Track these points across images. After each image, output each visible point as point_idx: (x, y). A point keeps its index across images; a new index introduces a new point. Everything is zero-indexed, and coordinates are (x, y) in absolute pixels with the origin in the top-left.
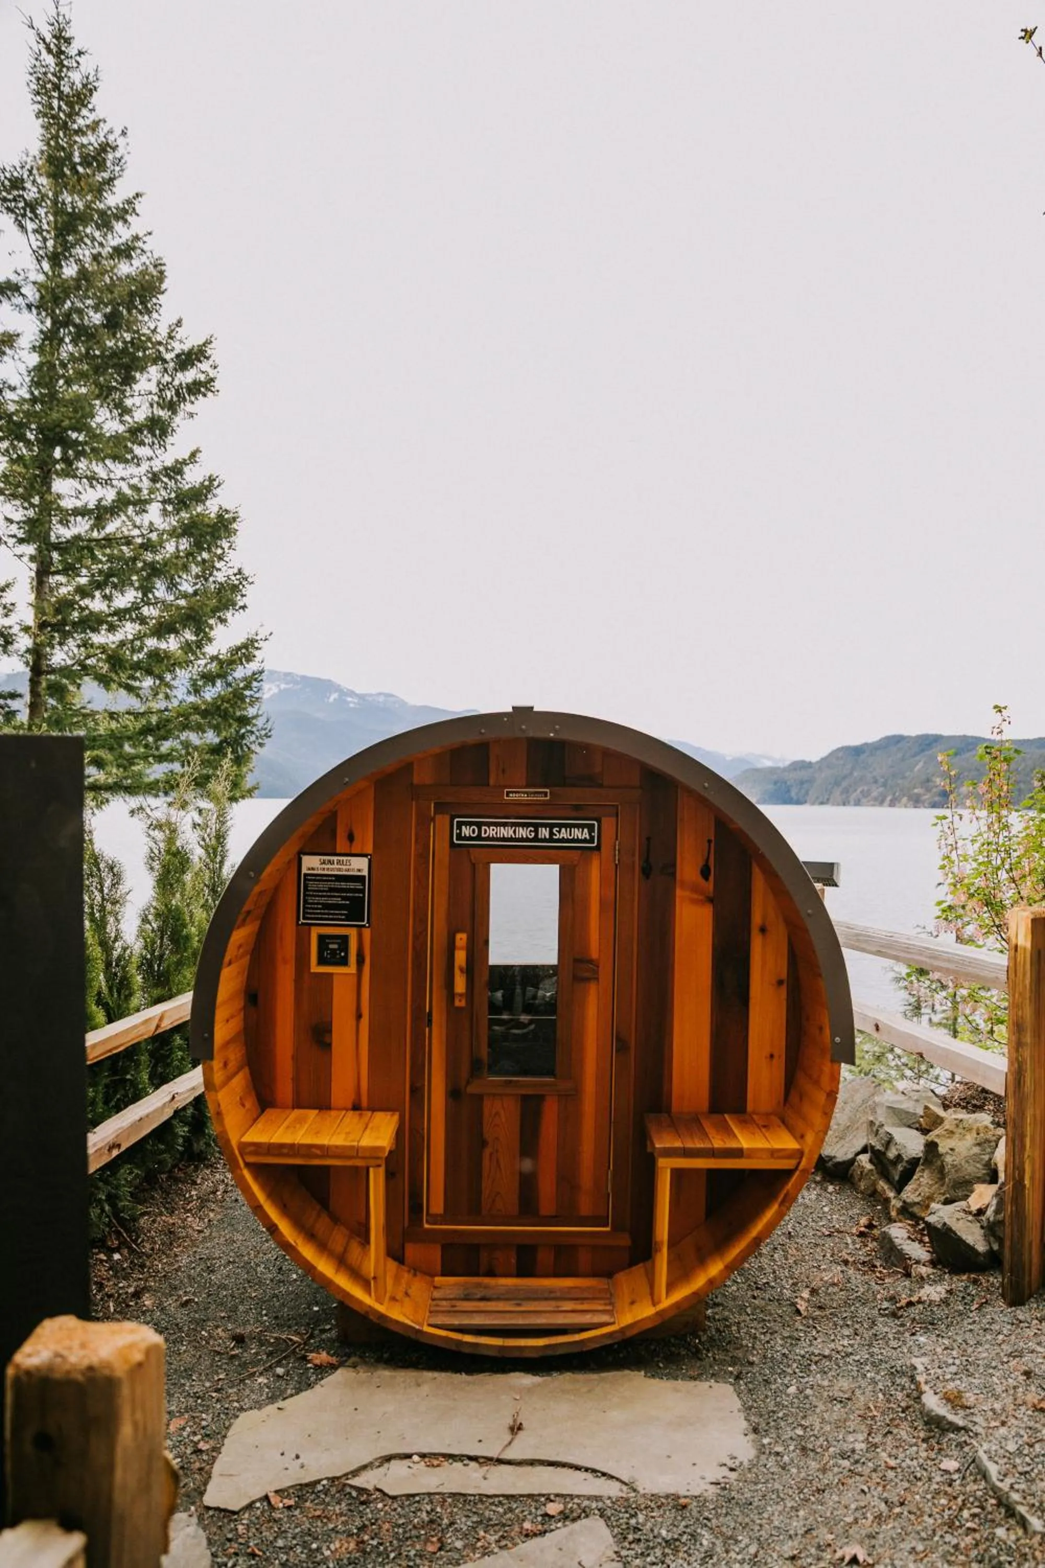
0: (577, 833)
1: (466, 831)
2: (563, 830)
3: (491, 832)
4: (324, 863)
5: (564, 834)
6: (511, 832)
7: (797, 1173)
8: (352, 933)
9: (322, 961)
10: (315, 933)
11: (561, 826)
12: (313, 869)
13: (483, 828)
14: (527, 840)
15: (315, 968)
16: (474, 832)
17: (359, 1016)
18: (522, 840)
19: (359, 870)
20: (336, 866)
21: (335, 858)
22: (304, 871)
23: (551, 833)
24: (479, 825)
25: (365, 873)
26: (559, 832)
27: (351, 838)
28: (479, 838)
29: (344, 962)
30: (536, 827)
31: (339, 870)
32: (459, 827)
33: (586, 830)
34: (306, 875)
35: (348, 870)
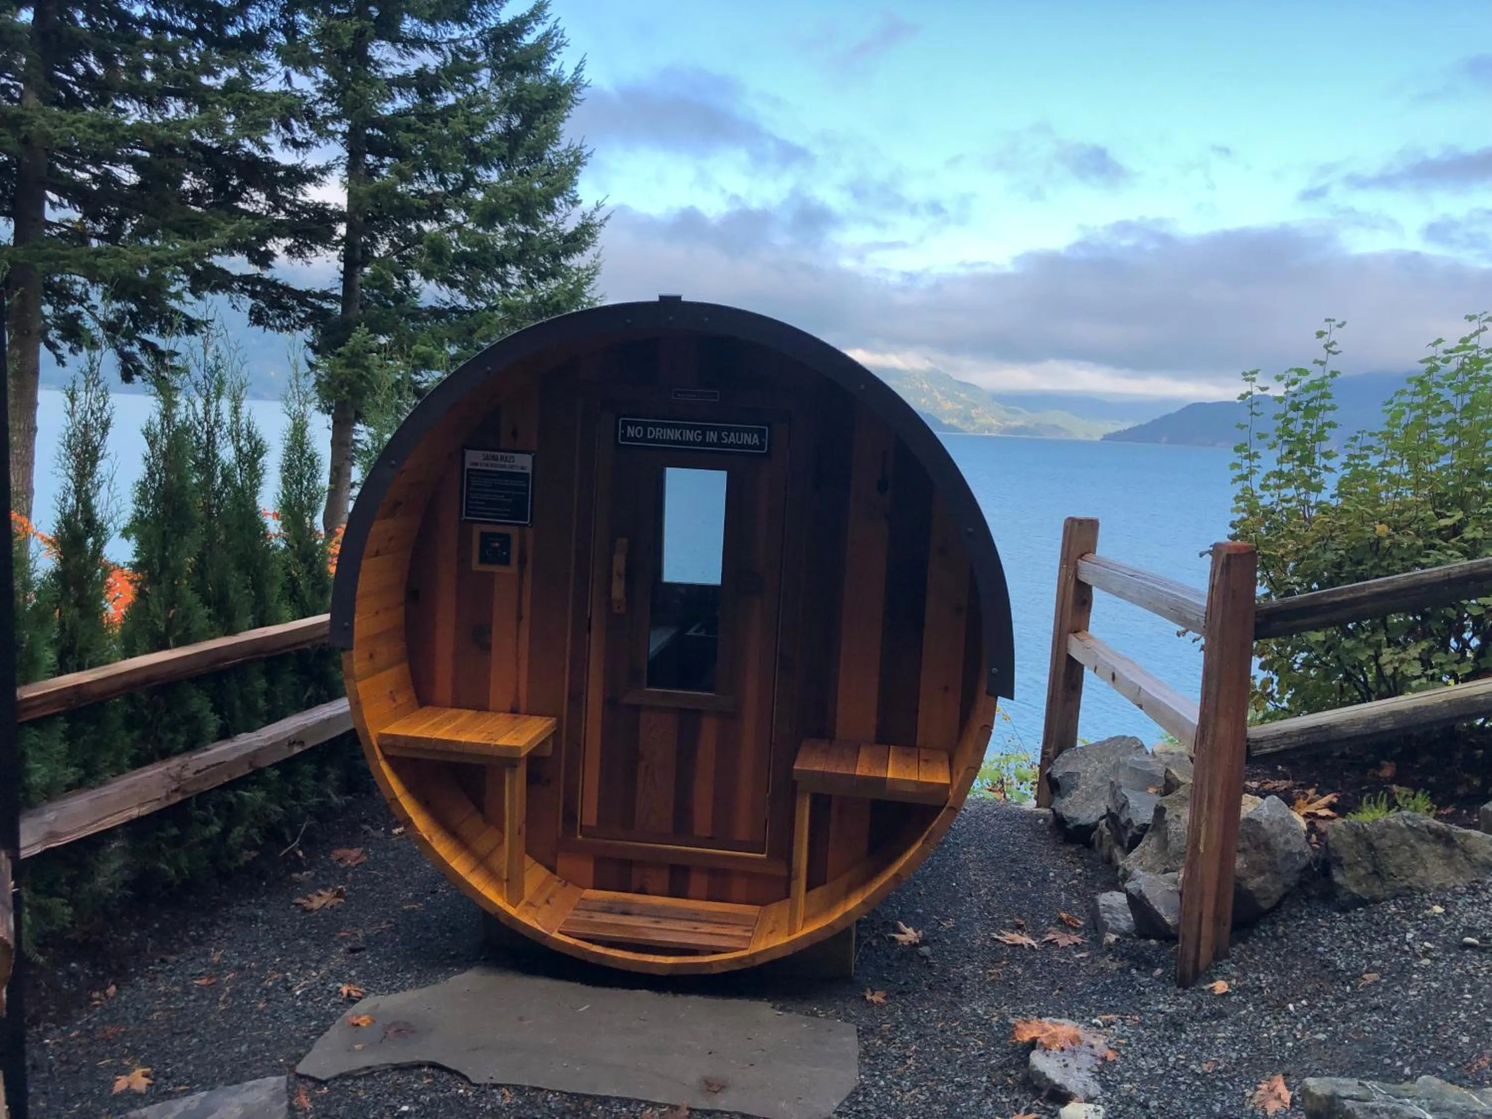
0: (747, 438)
1: (631, 431)
2: (732, 434)
3: (657, 433)
4: (487, 458)
5: (732, 439)
6: (678, 435)
7: (944, 810)
8: (514, 532)
9: (483, 560)
10: (477, 530)
11: (729, 430)
12: (477, 464)
13: (649, 429)
14: (694, 443)
15: (476, 566)
16: (639, 433)
17: (520, 618)
18: (688, 443)
19: (523, 468)
20: (499, 462)
21: (499, 454)
22: (467, 466)
23: (720, 438)
24: (646, 426)
25: (529, 470)
26: (728, 436)
27: (515, 434)
28: (645, 438)
29: (506, 561)
30: (704, 430)
31: (504, 466)
32: (624, 428)
33: (756, 436)
34: (468, 470)
35: (512, 467)
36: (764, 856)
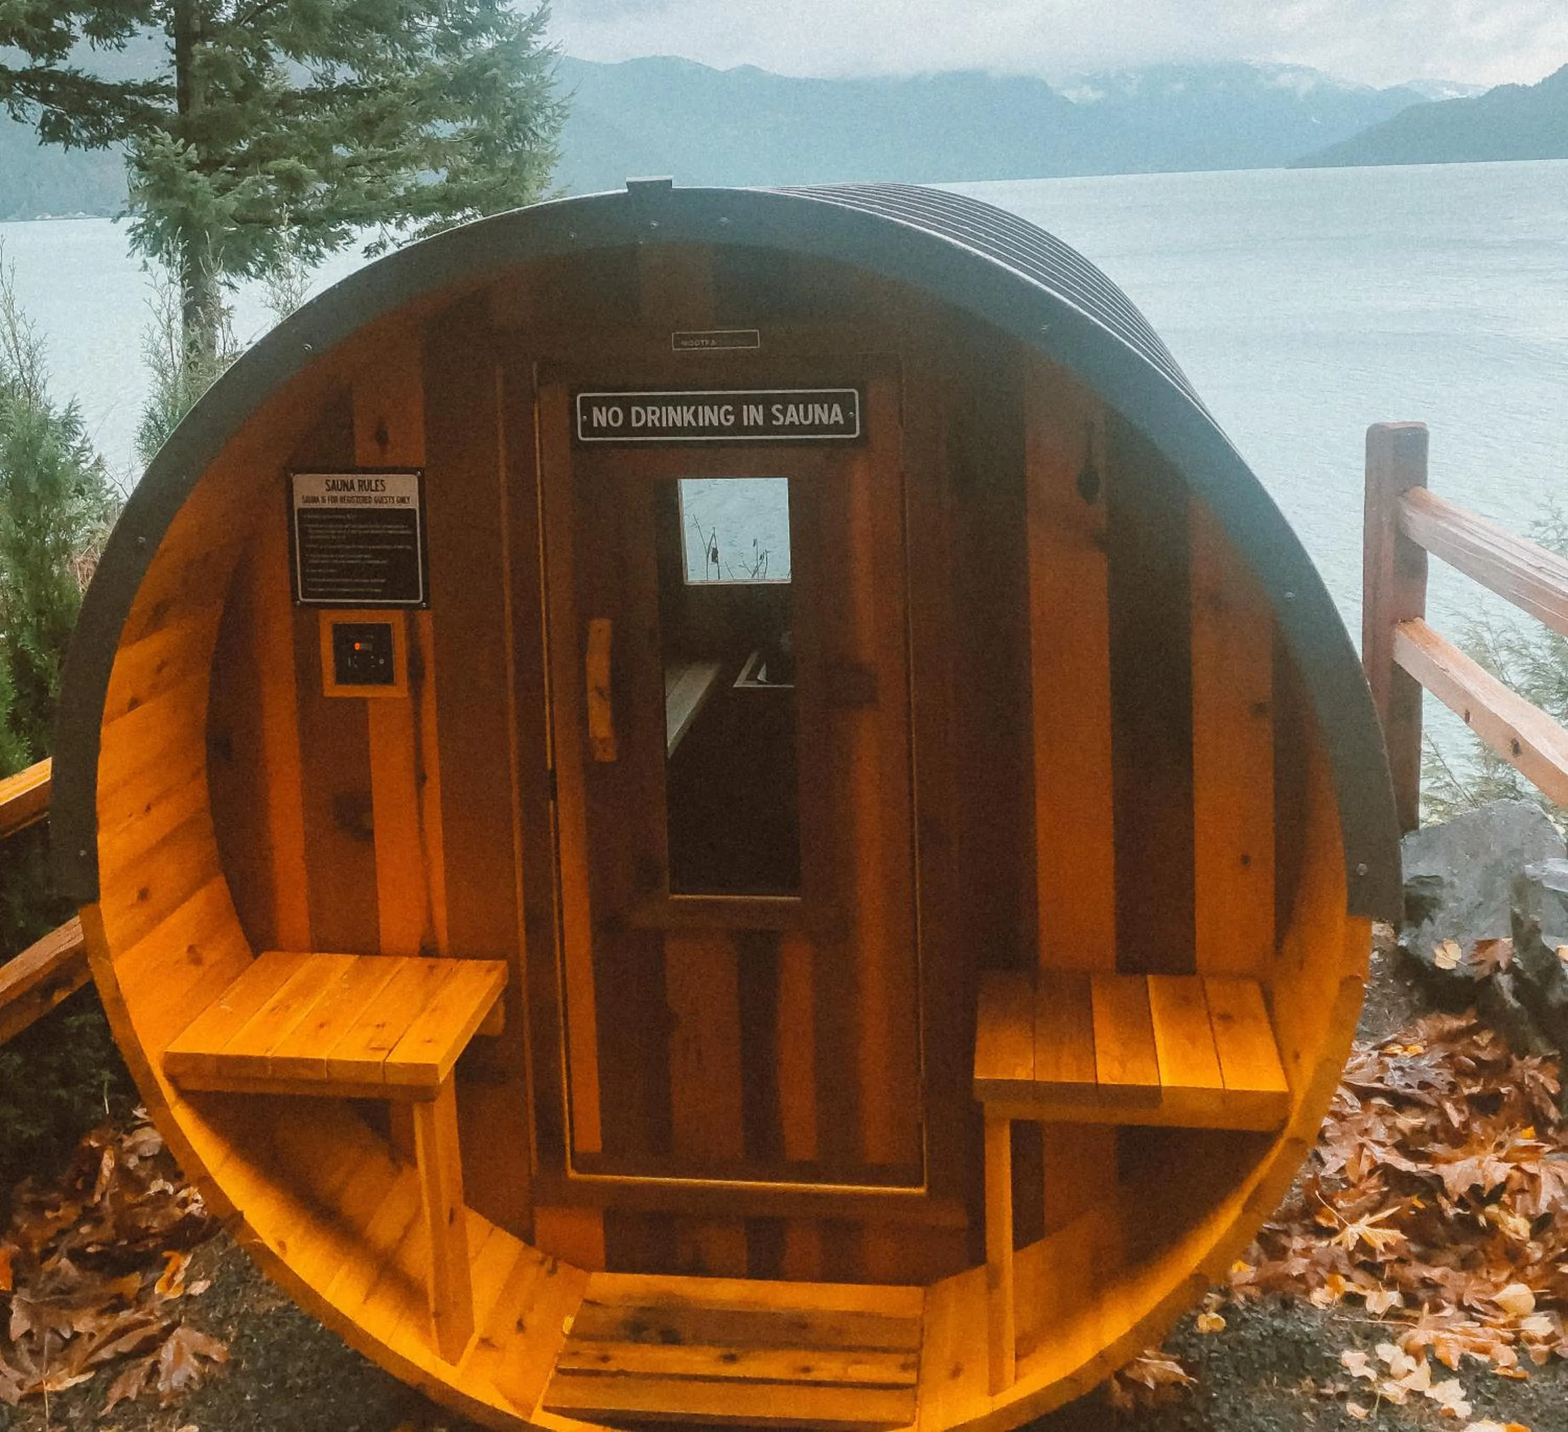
0: (820, 414)
1: (601, 417)
2: (791, 407)
3: (649, 416)
4: (334, 487)
5: (793, 415)
6: (689, 417)
7: (1281, 1143)
8: (396, 620)
9: (343, 677)
10: (327, 620)
11: (785, 400)
12: (315, 500)
13: (634, 409)
14: (721, 430)
15: (332, 690)
16: (615, 418)
17: (421, 779)
18: (710, 430)
19: (403, 500)
20: (355, 493)
21: (355, 478)
22: (298, 504)
23: (769, 416)
24: (627, 405)
25: (414, 504)
26: (784, 412)
27: (381, 438)
28: (626, 428)
29: (387, 678)
30: (738, 403)
31: (365, 500)
32: (587, 411)
33: (836, 408)
34: (302, 511)
35: (380, 500)
36: (922, 1191)
